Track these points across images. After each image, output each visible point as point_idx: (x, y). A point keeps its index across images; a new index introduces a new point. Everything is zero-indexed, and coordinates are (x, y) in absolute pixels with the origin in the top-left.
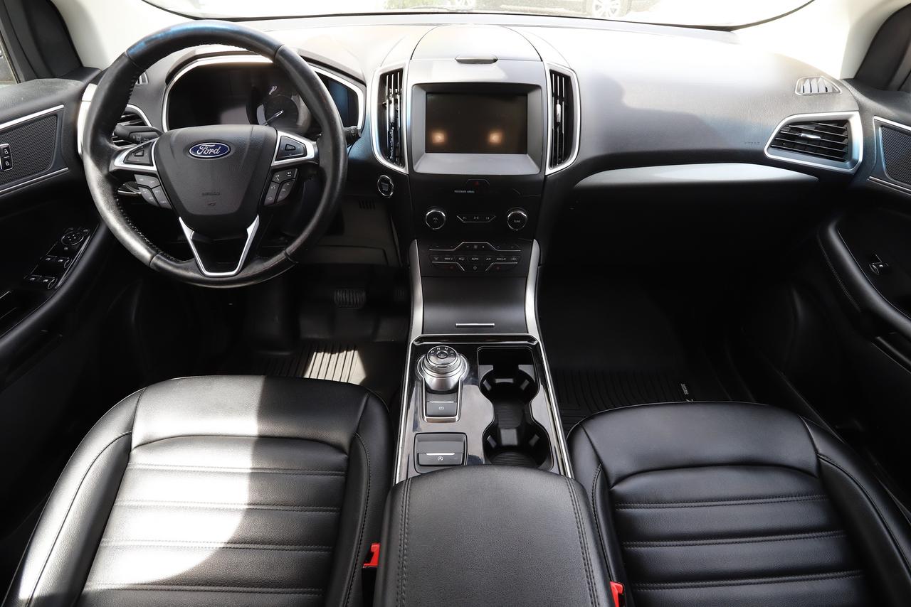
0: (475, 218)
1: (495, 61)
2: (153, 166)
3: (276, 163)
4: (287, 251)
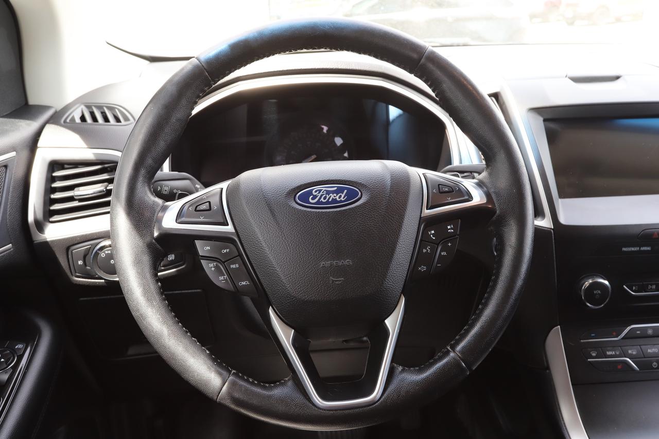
0: (650, 287)
1: (618, 78)
2: (228, 225)
3: (427, 212)
4: (459, 348)
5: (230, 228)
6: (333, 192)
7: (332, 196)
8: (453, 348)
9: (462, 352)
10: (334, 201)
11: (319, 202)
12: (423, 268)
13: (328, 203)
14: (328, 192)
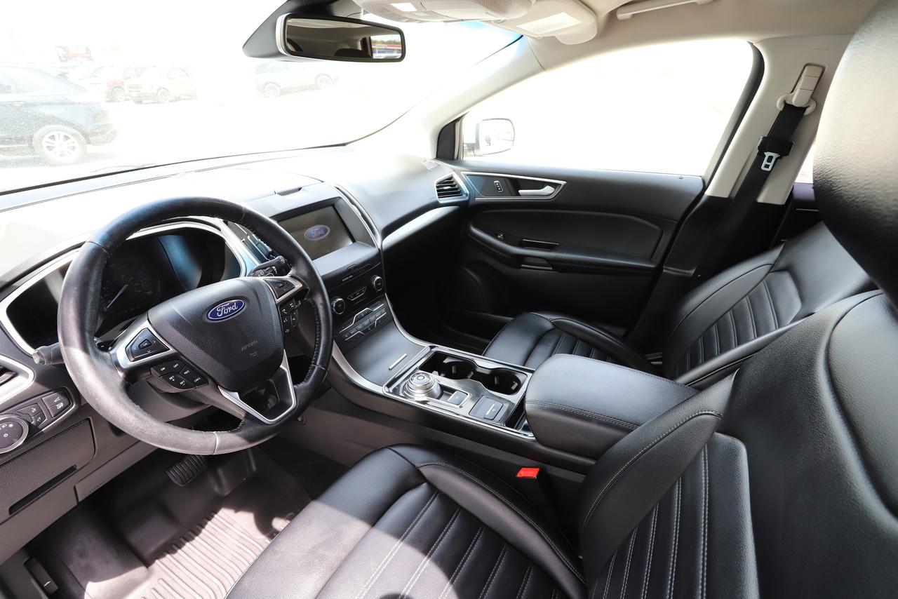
2: (169, 349)
3: (278, 300)
4: (318, 363)
5: (172, 350)
6: (229, 306)
7: (230, 308)
8: (315, 364)
9: (320, 364)
10: (232, 311)
11: (224, 315)
12: (288, 331)
13: (229, 313)
14: (226, 307)
